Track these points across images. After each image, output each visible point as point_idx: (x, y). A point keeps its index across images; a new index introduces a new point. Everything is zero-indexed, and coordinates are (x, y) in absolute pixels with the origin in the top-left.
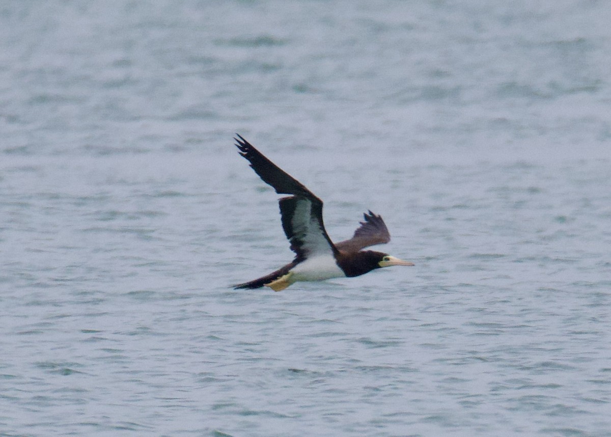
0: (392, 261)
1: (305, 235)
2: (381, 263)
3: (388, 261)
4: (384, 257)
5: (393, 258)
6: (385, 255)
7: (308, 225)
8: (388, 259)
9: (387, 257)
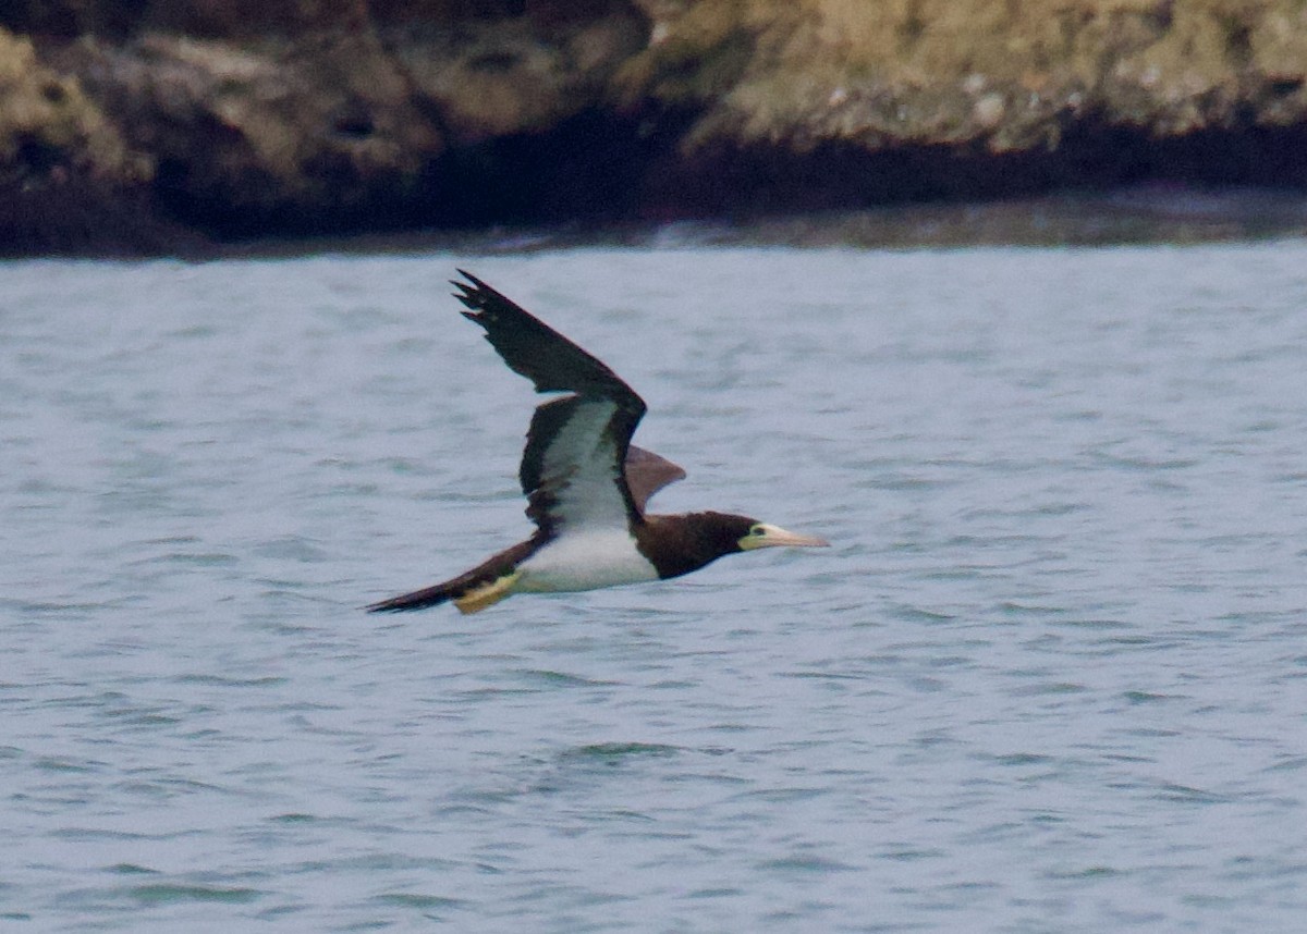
0: (772, 536)
1: (567, 485)
2: (742, 543)
3: (762, 536)
4: (753, 528)
5: (773, 529)
6: (752, 522)
7: (584, 461)
8: (761, 532)
9: (759, 526)
